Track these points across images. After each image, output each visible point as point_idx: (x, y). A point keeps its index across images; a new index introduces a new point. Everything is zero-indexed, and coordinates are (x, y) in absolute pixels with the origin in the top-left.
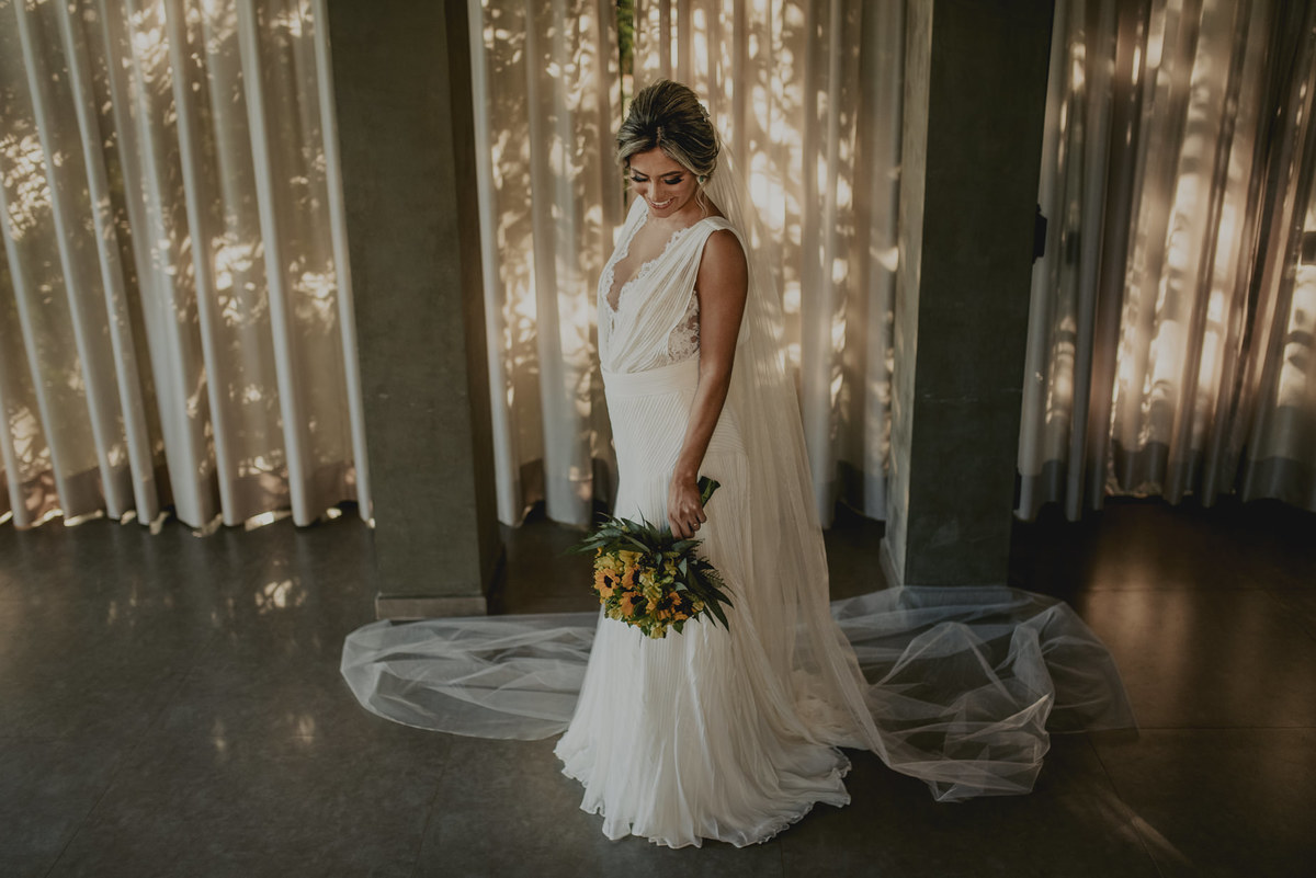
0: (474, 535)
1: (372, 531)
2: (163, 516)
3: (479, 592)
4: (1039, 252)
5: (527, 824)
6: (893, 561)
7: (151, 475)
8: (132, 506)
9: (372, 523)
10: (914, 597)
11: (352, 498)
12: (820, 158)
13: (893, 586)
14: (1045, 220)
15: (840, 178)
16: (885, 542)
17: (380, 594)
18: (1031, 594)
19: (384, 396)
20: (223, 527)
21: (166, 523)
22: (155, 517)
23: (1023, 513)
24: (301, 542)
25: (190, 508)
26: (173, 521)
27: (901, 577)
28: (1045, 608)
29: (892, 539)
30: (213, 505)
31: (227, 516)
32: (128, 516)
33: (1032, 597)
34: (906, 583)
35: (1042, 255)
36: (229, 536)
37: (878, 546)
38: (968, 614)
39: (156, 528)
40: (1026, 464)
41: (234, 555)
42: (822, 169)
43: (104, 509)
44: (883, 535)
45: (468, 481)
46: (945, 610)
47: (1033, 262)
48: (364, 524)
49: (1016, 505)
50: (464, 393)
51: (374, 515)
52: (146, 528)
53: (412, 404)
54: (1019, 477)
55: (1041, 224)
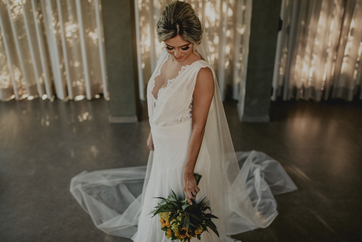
0: (134, 100)
1: (108, 101)
2: (54, 96)
3: (136, 115)
4: (280, 29)
6: (240, 109)
7: (50, 86)
11: (102, 92)
12: (224, 3)
15: (229, 8)
16: (238, 105)
20: (69, 99)
22: (52, 96)
23: (273, 98)
24: (89, 104)
25: (61, 95)
26: (56, 98)
27: (242, 113)
29: (240, 104)
30: (67, 94)
31: (70, 97)
36: (71, 103)
39: (52, 100)
40: (275, 85)
42: (225, 6)
43: (39, 95)
47: (278, 32)
48: (105, 99)
49: (272, 94)
51: (108, 97)
52: (50, 100)
53: (119, 67)
54: (272, 89)
55: (281, 22)
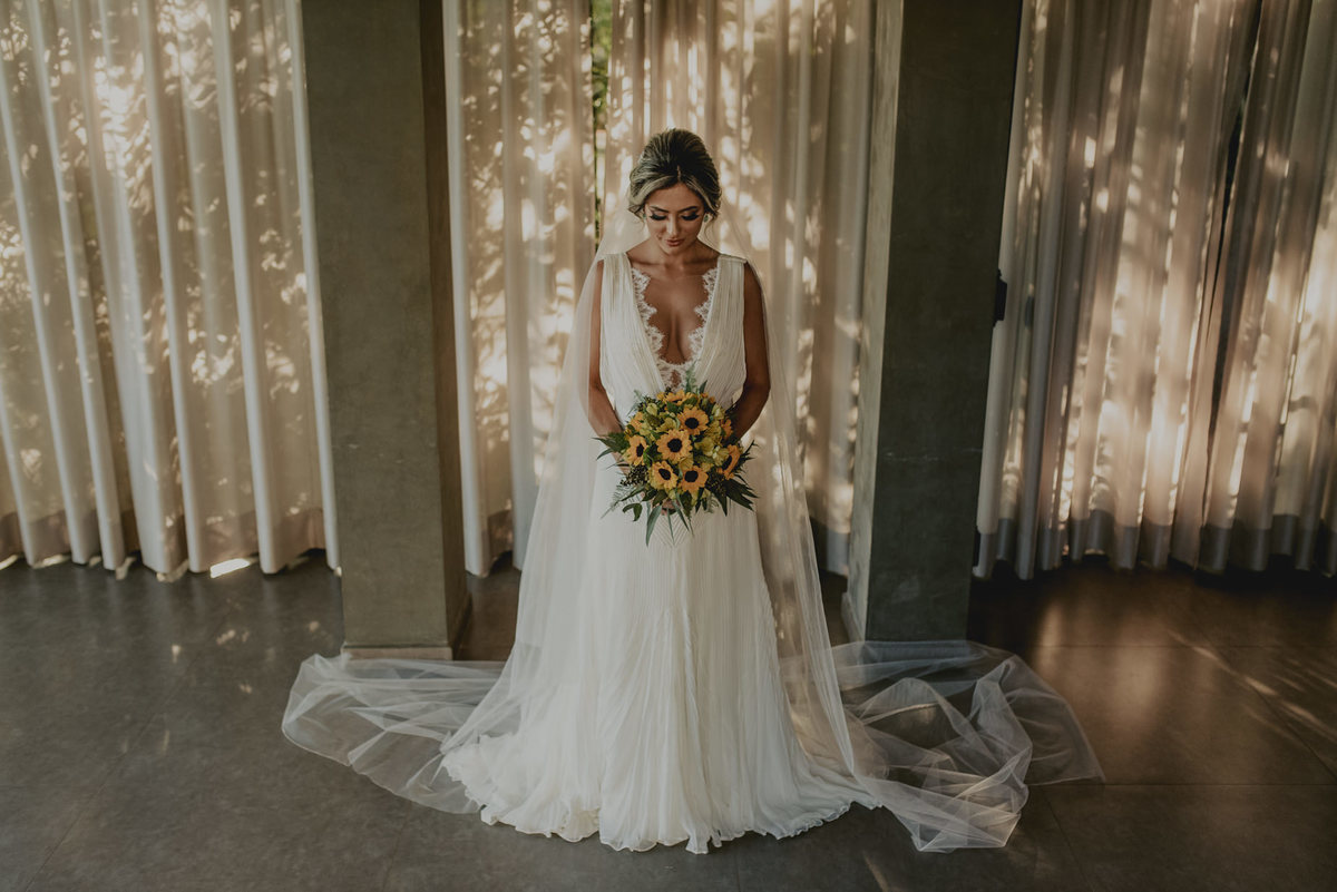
0: (441, 585)
1: (339, 579)
2: (129, 561)
3: (445, 642)
4: (999, 315)
5: (487, 877)
6: (854, 615)
7: (118, 520)
8: (99, 553)
9: (339, 571)
10: (873, 652)
11: (320, 546)
12: (788, 242)
13: (854, 641)
14: (1005, 285)
15: (806, 260)
16: (847, 596)
17: (346, 643)
18: (985, 647)
19: (353, 446)
20: (189, 572)
21: (132, 568)
22: (121, 563)
23: (978, 571)
24: (268, 589)
25: (156, 553)
26: (138, 565)
27: (863, 633)
28: (999, 662)
29: (854, 595)
30: (182, 552)
31: (194, 564)
32: (95, 561)
33: (986, 652)
34: (867, 639)
35: (1002, 318)
36: (195, 582)
37: (840, 599)
38: (925, 668)
39: (122, 573)
40: (983, 522)
41: (199, 601)
42: (790, 250)
43: (68, 553)
44: (845, 591)
45: (436, 532)
46: (901, 665)
47: (994, 325)
48: (332, 571)
49: (975, 563)
50: (433, 445)
51: (340, 564)
52: (112, 573)
53: (381, 455)
54: (978, 535)
55: (1001, 288)
